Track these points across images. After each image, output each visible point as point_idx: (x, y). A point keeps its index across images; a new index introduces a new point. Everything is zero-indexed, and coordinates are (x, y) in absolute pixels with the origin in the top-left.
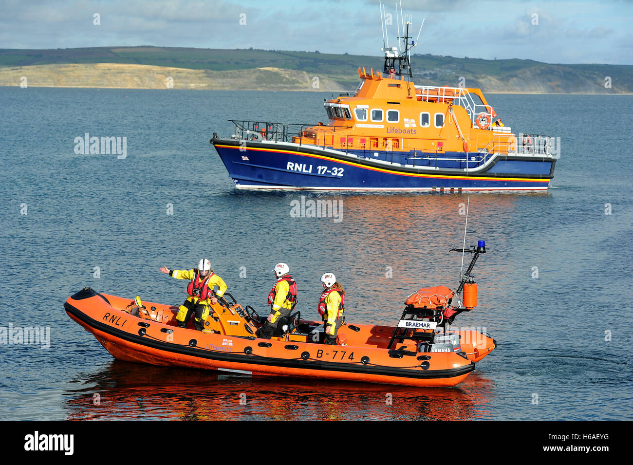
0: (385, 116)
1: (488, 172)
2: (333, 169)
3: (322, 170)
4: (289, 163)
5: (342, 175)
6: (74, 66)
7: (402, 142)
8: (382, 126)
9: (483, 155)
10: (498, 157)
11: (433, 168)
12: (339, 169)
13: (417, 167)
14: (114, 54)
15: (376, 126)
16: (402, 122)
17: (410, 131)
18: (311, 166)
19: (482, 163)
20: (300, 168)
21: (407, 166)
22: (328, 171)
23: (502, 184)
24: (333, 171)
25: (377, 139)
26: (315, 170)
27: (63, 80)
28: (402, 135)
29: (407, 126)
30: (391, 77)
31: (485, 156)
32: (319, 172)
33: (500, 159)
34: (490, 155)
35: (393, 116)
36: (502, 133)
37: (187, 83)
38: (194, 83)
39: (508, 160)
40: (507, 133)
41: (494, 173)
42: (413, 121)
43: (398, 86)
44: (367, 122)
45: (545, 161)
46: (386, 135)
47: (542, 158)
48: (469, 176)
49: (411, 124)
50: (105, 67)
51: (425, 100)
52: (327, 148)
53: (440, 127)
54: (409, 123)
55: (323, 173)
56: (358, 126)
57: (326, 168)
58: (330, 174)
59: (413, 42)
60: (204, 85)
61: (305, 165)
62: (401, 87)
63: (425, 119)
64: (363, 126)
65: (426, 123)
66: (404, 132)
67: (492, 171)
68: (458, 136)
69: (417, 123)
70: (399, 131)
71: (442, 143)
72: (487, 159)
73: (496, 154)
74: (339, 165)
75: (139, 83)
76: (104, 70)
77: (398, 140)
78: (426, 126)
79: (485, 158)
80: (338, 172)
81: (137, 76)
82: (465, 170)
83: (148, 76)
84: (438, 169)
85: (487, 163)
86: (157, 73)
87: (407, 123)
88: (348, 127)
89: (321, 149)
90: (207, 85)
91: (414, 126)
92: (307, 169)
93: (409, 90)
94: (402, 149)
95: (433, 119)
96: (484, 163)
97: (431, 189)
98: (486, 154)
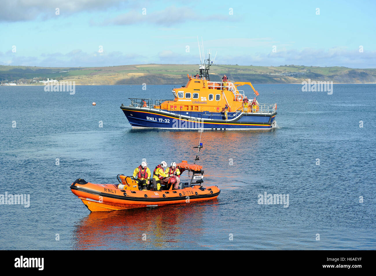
0: (192, 96)
1: (238, 121)
2: (165, 120)
3: (161, 120)
4: (147, 117)
5: (169, 122)
6: (117, 75)
7: (199, 107)
8: (191, 100)
10: (243, 114)
11: (210, 119)
12: (168, 120)
13: (203, 119)
14: (137, 68)
15: (188, 100)
16: (200, 99)
17: (204, 102)
18: (156, 118)
20: (152, 119)
22: (163, 121)
23: (245, 127)
24: (165, 121)
25: (188, 106)
26: (158, 120)
27: (113, 82)
28: (200, 104)
29: (202, 100)
30: (196, 78)
32: (160, 121)
33: (244, 115)
34: (239, 113)
35: (196, 96)
37: (173, 82)
38: (176, 82)
39: (247, 116)
41: (240, 122)
42: (205, 98)
43: (199, 82)
44: (184, 98)
45: (266, 116)
46: (192, 104)
47: (265, 115)
48: (227, 123)
50: (132, 75)
51: (213, 88)
53: (218, 101)
54: (203, 99)
55: (161, 121)
56: (179, 100)
57: (162, 119)
58: (164, 122)
59: (212, 62)
60: (181, 82)
61: (153, 118)
63: (211, 97)
64: (181, 100)
65: (212, 99)
67: (239, 121)
69: (207, 99)
71: (219, 108)
73: (242, 113)
74: (167, 118)
75: (149, 82)
76: (133, 76)
77: (198, 107)
78: (212, 100)
80: (168, 121)
81: (148, 79)
82: (226, 120)
83: (154, 79)
84: (213, 120)
86: (158, 77)
88: (175, 101)
90: (183, 82)
91: (206, 100)
92: (155, 120)
93: (204, 84)
94: (199, 111)
95: (215, 97)
96: (236, 117)
97: (211, 129)
98: (237, 113)
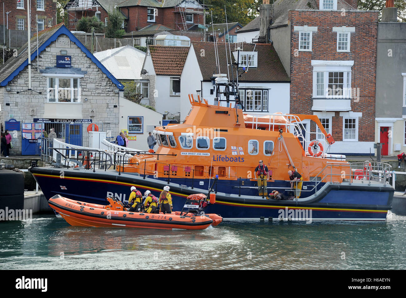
0: (212, 143)
1: (320, 201)
4: (108, 193)
7: (228, 170)
8: (208, 154)
9: (314, 183)
10: (329, 186)
13: (243, 197)
15: (202, 154)
16: (229, 150)
17: (238, 159)
19: (313, 192)
20: (119, 198)
21: (233, 196)
25: (203, 168)
28: (229, 163)
29: (234, 153)
31: (317, 185)
33: (332, 189)
34: (323, 184)
35: (220, 144)
36: (336, 161)
40: (342, 162)
41: (326, 203)
42: (240, 148)
43: (226, 113)
44: (192, 150)
45: (382, 191)
46: (212, 163)
47: (379, 188)
48: (299, 206)
49: (238, 152)
51: (255, 128)
52: (148, 177)
54: (236, 151)
56: (182, 154)
61: (125, 195)
62: (228, 114)
64: (188, 154)
66: (232, 160)
67: (323, 202)
68: (288, 164)
69: (245, 150)
70: (227, 159)
72: (319, 188)
73: (328, 183)
77: (224, 169)
79: (316, 187)
82: (294, 200)
85: (318, 193)
87: (234, 151)
89: (141, 178)
91: (242, 153)
93: (237, 117)
94: (229, 177)
95: (262, 147)
96: (315, 193)
97: (258, 219)
98: (318, 183)
